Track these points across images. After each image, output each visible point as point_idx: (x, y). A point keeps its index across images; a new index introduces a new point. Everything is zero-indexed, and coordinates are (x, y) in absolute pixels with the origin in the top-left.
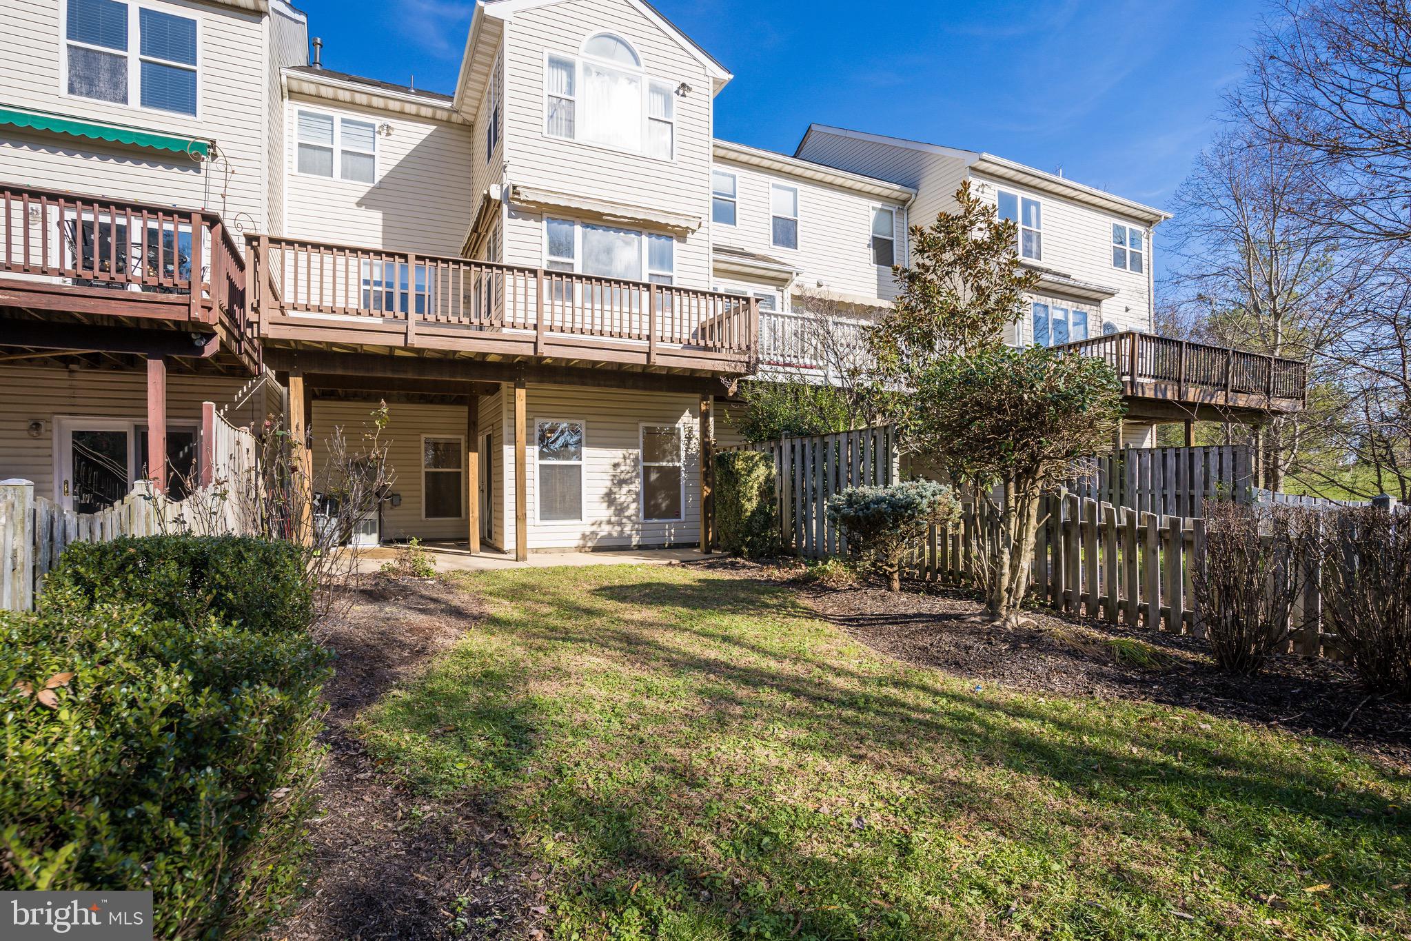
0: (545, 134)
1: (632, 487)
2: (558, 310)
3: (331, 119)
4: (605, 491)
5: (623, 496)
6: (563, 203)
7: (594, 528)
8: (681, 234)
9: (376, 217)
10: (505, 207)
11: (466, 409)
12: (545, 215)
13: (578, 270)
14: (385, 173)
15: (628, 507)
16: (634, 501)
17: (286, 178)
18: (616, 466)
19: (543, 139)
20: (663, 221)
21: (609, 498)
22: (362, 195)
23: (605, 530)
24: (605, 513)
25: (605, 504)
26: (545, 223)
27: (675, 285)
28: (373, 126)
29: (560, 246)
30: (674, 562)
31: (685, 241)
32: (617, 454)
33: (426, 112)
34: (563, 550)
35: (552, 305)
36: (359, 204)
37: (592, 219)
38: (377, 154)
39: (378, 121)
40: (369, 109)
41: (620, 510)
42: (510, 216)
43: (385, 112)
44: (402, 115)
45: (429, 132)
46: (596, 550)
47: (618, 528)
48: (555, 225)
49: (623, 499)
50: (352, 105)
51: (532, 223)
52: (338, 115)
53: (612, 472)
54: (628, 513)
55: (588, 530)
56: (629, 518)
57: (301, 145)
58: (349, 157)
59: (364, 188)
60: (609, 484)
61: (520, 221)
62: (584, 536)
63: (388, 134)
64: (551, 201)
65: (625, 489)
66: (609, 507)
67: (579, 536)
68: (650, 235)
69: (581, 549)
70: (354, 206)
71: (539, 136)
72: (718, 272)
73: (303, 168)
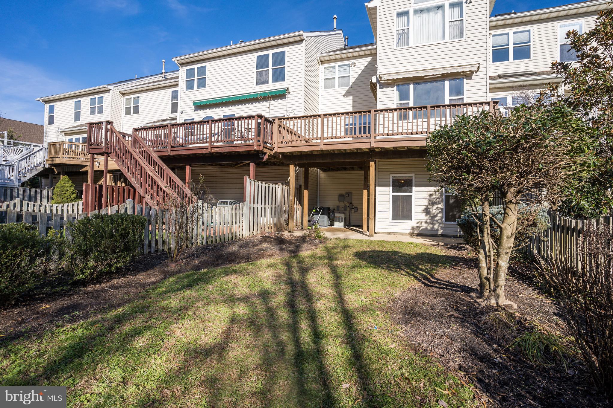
0: (395, 48)
1: (439, 206)
2: (400, 125)
3: (335, 67)
4: (424, 207)
5: (434, 210)
6: (401, 77)
7: (418, 225)
8: (469, 75)
9: (350, 98)
10: (378, 85)
11: (363, 172)
12: (395, 84)
13: (411, 105)
14: (353, 81)
15: (436, 216)
16: (440, 213)
17: (320, 92)
18: (431, 195)
19: (395, 50)
20: (455, 71)
21: (427, 211)
22: (345, 92)
23: (424, 226)
24: (424, 218)
25: (424, 214)
26: (395, 87)
27: (465, 102)
28: (349, 64)
29: (404, 96)
30: (441, 244)
31: (471, 79)
32: (432, 190)
33: (368, 52)
34: (402, 234)
35: (398, 123)
36: (344, 96)
37: (418, 80)
38: (350, 75)
39: (350, 62)
40: (348, 58)
41: (433, 218)
42: (380, 88)
43: (354, 57)
44: (359, 57)
45: (369, 60)
46: (419, 235)
47: (432, 226)
48: (401, 87)
49: (434, 211)
50: (342, 59)
51: (390, 89)
52: (337, 64)
53: (428, 198)
54: (437, 218)
55: (415, 225)
56: (437, 221)
57: (325, 79)
58: (341, 79)
59: (345, 89)
60: (426, 204)
61: (385, 89)
62: (413, 228)
63: (355, 66)
64: (395, 77)
65: (435, 207)
66: (426, 215)
67: (410, 228)
68: (449, 80)
69: (411, 234)
70: (342, 97)
71: (392, 50)
72: (492, 90)
73: (326, 87)
